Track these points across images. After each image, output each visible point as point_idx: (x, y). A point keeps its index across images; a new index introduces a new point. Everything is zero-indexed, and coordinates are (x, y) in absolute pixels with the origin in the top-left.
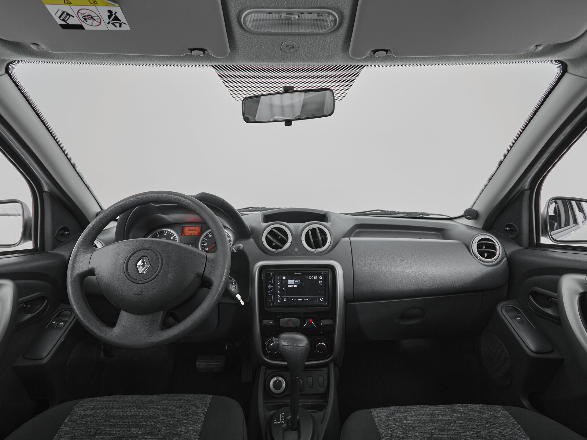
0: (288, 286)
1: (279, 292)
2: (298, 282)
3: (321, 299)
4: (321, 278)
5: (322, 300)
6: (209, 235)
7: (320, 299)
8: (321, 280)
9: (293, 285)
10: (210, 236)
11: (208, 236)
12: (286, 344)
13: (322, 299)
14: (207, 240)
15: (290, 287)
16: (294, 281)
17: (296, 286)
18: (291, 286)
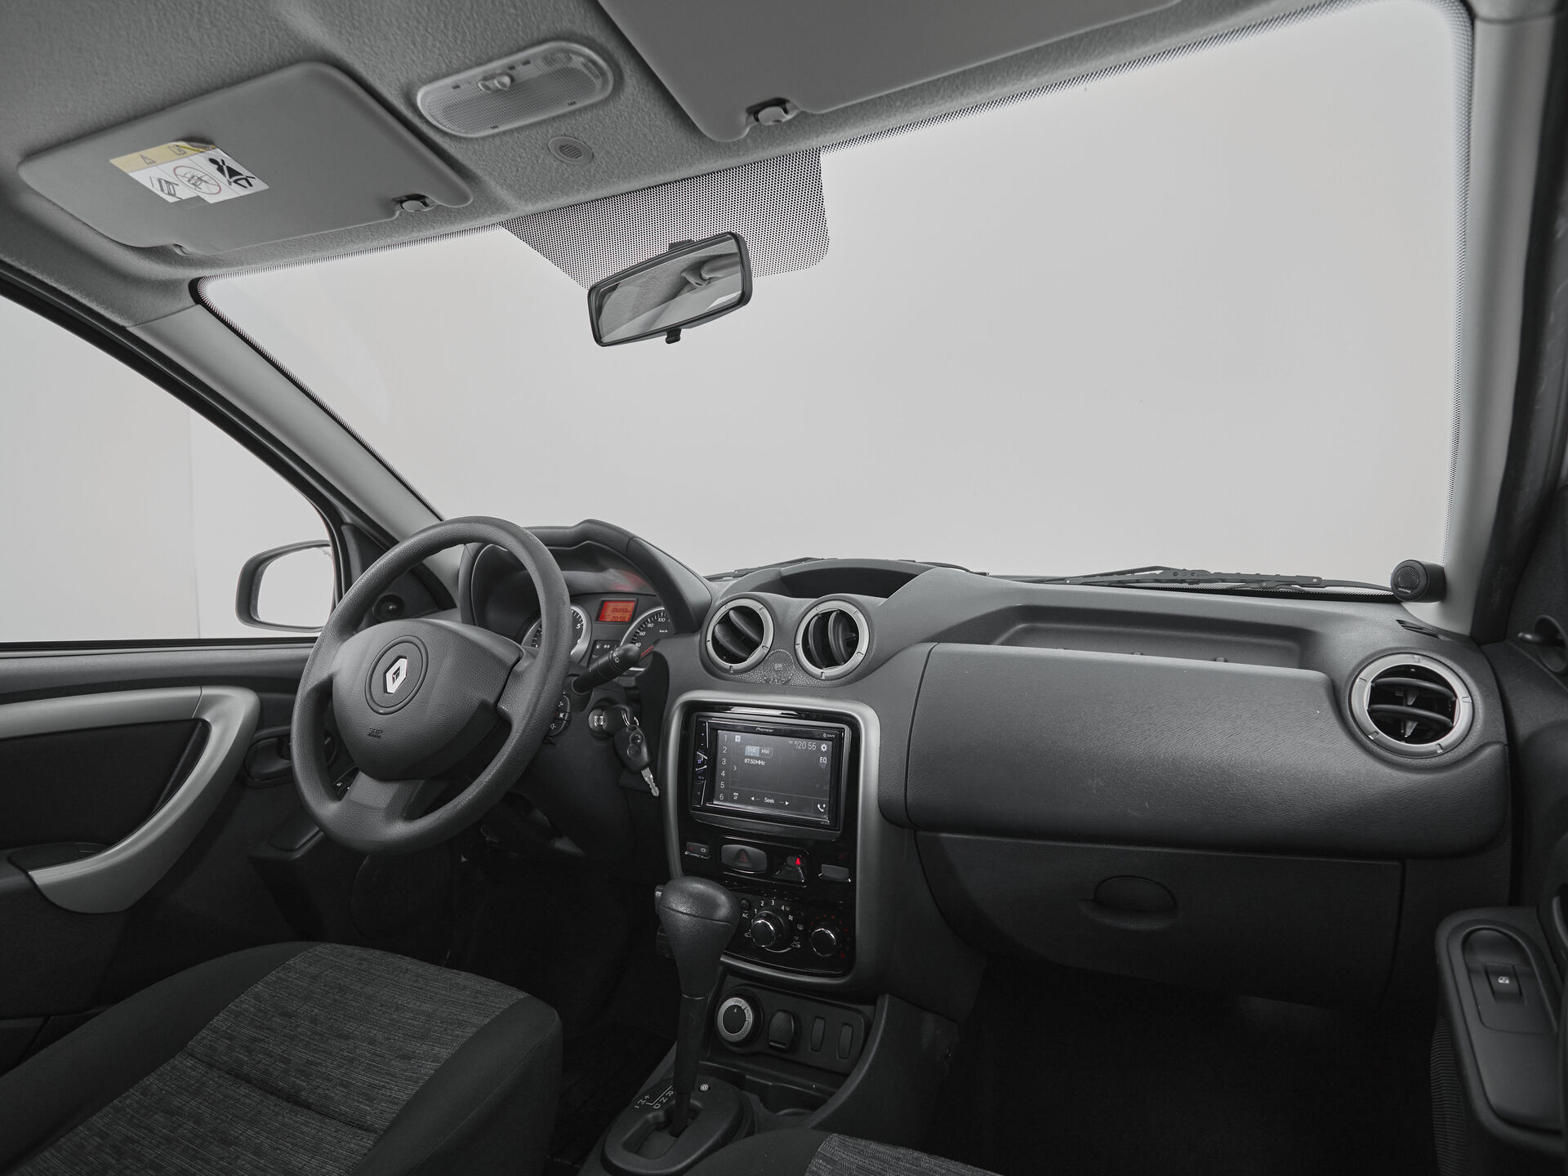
0: (746, 760)
1: (723, 774)
2: (767, 752)
3: (822, 807)
4: (824, 747)
5: (822, 810)
6: (648, 623)
7: (819, 806)
8: (824, 754)
9: (758, 759)
10: (650, 625)
11: (646, 626)
12: (682, 909)
13: (824, 806)
14: (642, 634)
15: (749, 764)
16: (760, 750)
17: (763, 763)
18: (753, 762)
